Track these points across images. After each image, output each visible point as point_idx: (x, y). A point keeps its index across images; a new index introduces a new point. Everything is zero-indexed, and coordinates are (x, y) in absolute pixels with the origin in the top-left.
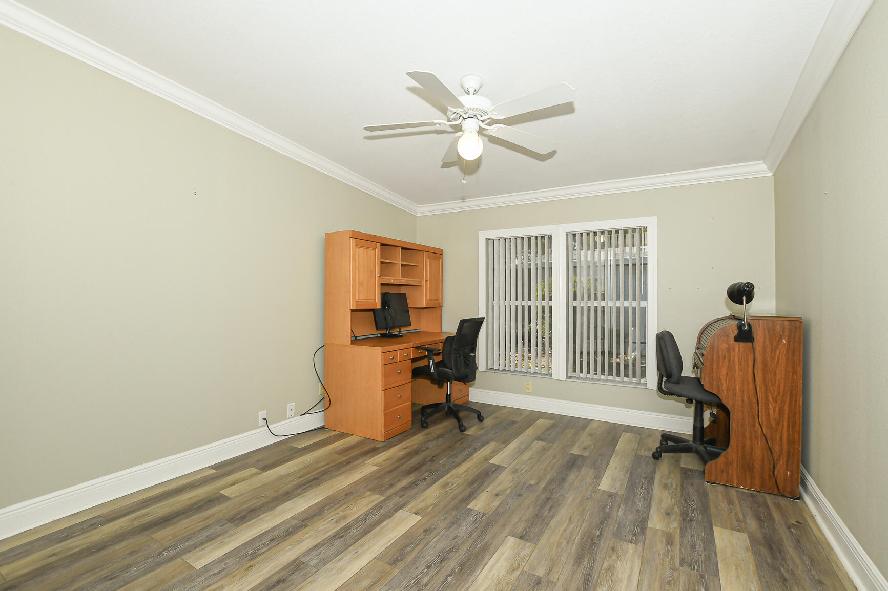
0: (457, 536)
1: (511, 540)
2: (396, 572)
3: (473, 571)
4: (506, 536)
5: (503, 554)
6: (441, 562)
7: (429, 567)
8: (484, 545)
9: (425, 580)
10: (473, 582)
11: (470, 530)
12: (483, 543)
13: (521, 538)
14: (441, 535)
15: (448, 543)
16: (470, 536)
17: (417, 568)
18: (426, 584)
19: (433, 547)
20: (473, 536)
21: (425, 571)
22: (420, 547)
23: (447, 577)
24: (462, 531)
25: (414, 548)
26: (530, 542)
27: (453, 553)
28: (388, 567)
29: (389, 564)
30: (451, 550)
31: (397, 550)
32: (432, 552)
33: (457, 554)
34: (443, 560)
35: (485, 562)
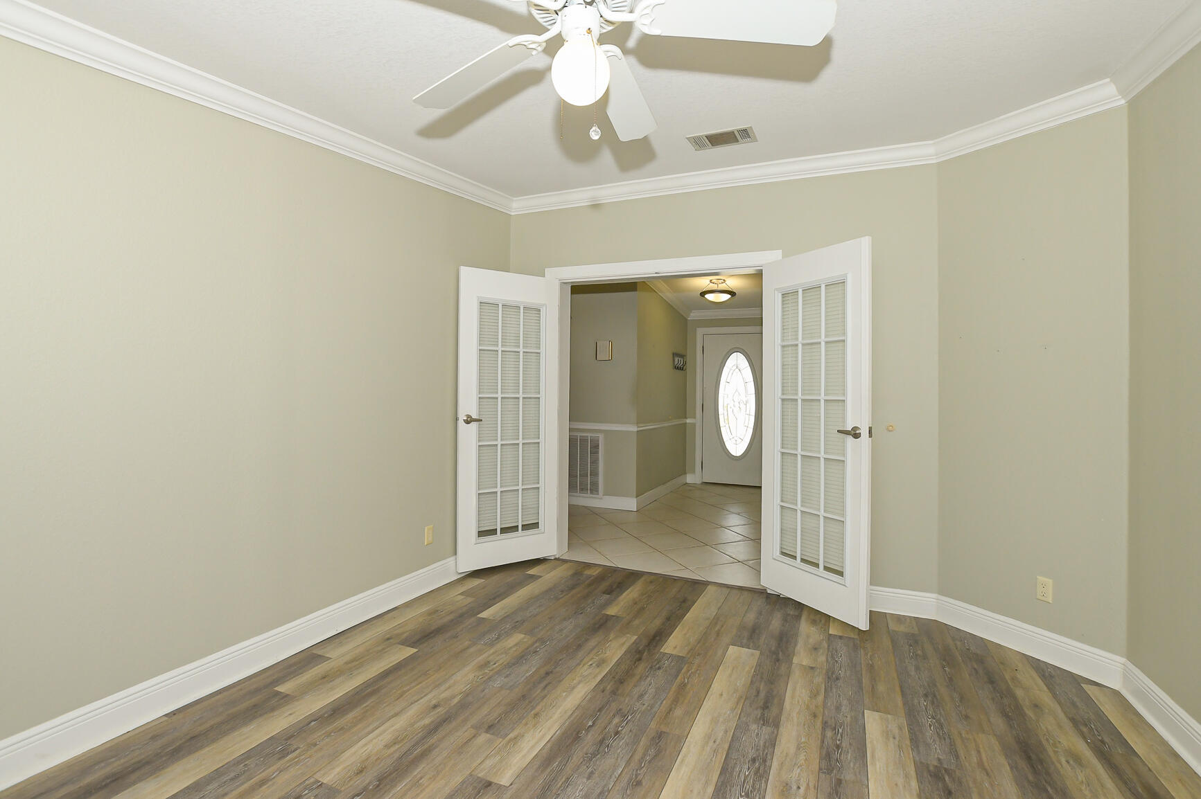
0: (589, 778)
1: (505, 780)
2: (653, 725)
3: (563, 734)
4: (511, 784)
5: (524, 756)
6: (604, 739)
7: (617, 733)
8: (548, 765)
9: (616, 720)
10: (564, 724)
11: (569, 789)
12: (549, 770)
13: (489, 784)
14: (613, 779)
15: (600, 766)
16: (568, 779)
17: (631, 731)
18: (614, 716)
19: (619, 759)
20: (564, 779)
21: (620, 728)
22: (637, 757)
23: (594, 723)
24: (580, 787)
25: (645, 755)
26: (479, 778)
27: (591, 751)
28: (663, 728)
29: (664, 732)
30: (594, 755)
31: (666, 750)
32: (619, 751)
33: (585, 750)
34: (602, 742)
35: (549, 745)
